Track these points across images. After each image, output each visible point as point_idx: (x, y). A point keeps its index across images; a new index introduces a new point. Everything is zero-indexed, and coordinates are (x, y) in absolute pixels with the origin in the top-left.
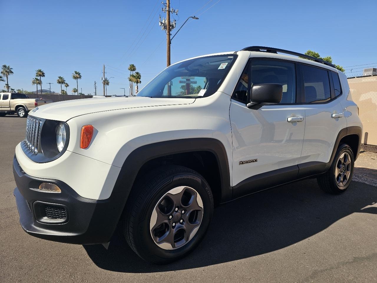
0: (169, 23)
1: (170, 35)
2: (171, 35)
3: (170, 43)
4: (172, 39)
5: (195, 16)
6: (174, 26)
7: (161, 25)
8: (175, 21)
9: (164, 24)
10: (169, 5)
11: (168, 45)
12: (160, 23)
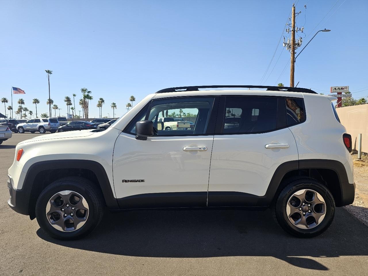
0: (293, 43)
1: (294, 53)
2: (296, 53)
3: (294, 62)
4: (296, 58)
5: (325, 29)
6: (300, 44)
7: (285, 46)
8: (301, 38)
9: (288, 44)
10: (294, 25)
11: (292, 64)
12: (284, 44)
